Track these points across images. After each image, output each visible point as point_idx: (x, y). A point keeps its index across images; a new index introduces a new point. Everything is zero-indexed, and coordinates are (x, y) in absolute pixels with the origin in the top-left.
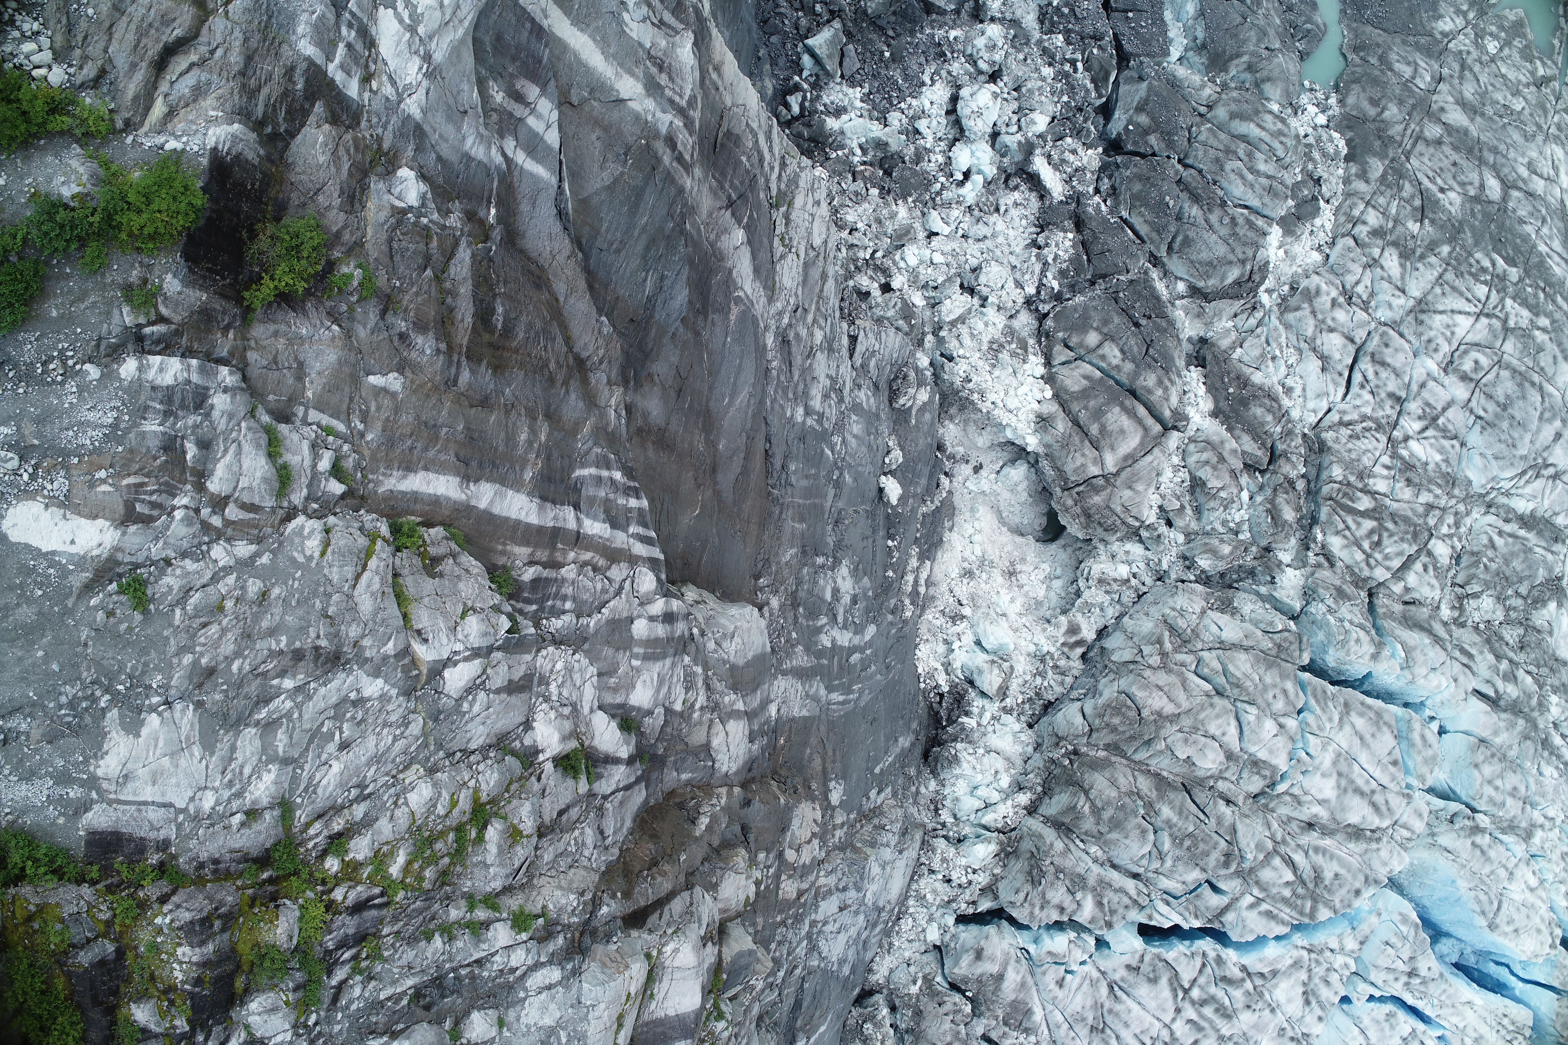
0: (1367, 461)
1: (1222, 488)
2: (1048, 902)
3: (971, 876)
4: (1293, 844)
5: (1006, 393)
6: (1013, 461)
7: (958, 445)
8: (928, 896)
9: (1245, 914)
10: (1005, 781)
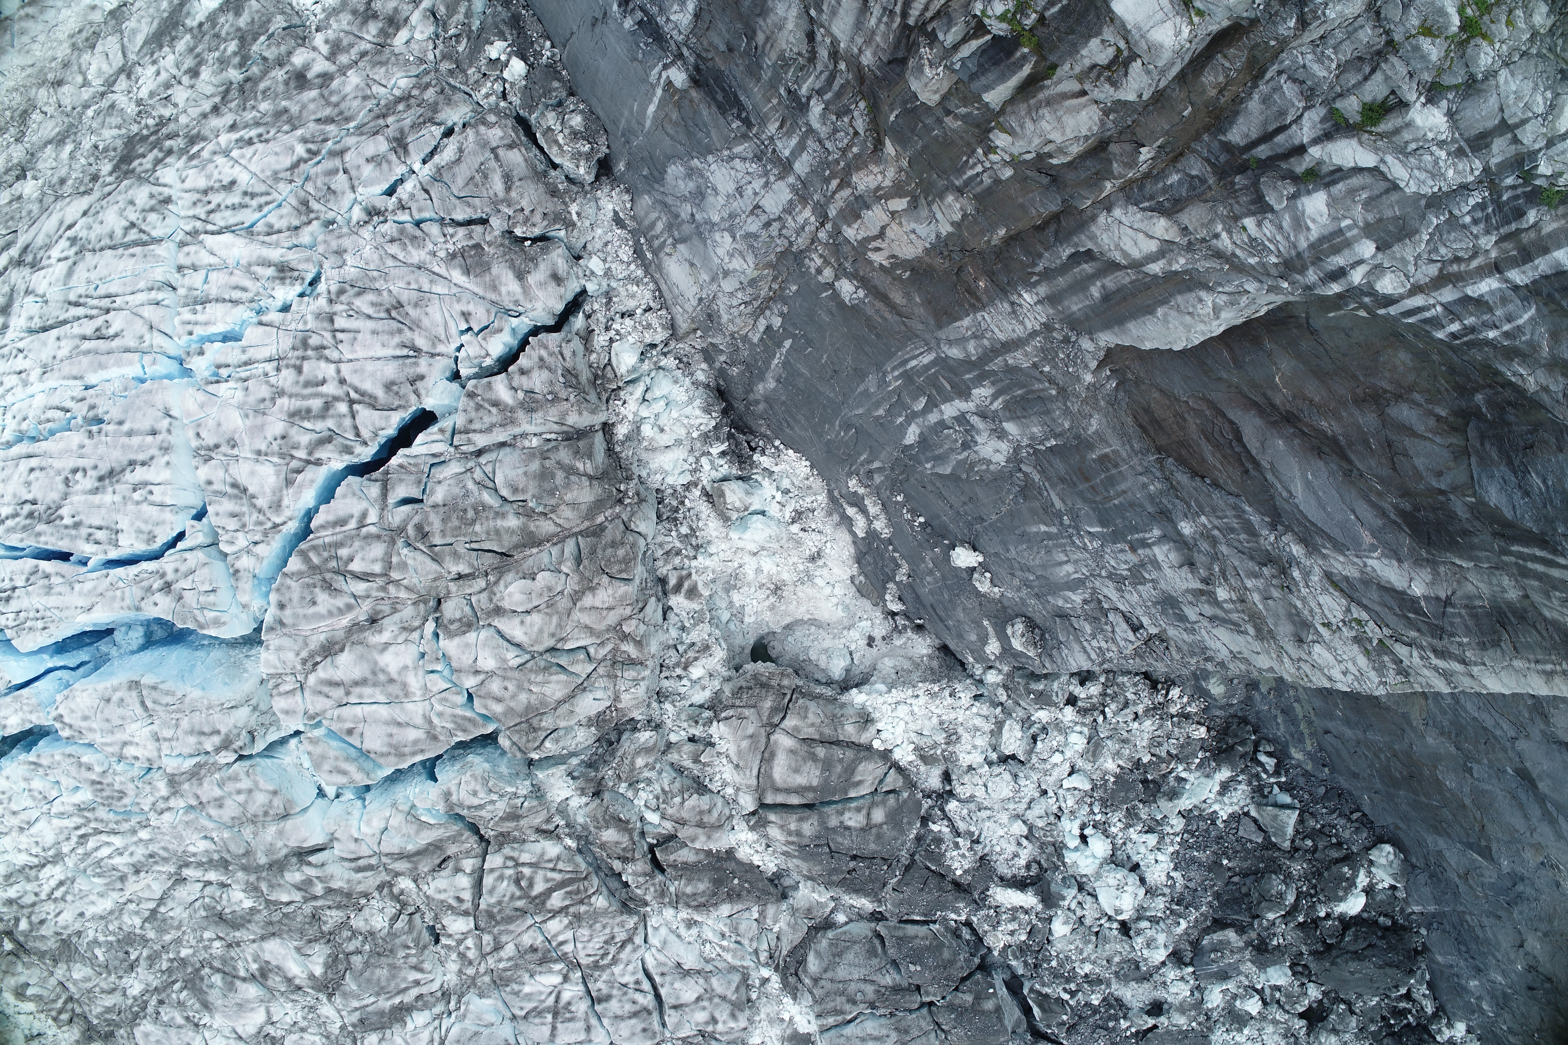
0: (584, 932)
1: (682, 803)
2: (540, 368)
3: (612, 334)
4: (375, 594)
5: (913, 714)
6: (848, 671)
7: (905, 643)
8: (635, 288)
9: (364, 504)
10: (647, 430)
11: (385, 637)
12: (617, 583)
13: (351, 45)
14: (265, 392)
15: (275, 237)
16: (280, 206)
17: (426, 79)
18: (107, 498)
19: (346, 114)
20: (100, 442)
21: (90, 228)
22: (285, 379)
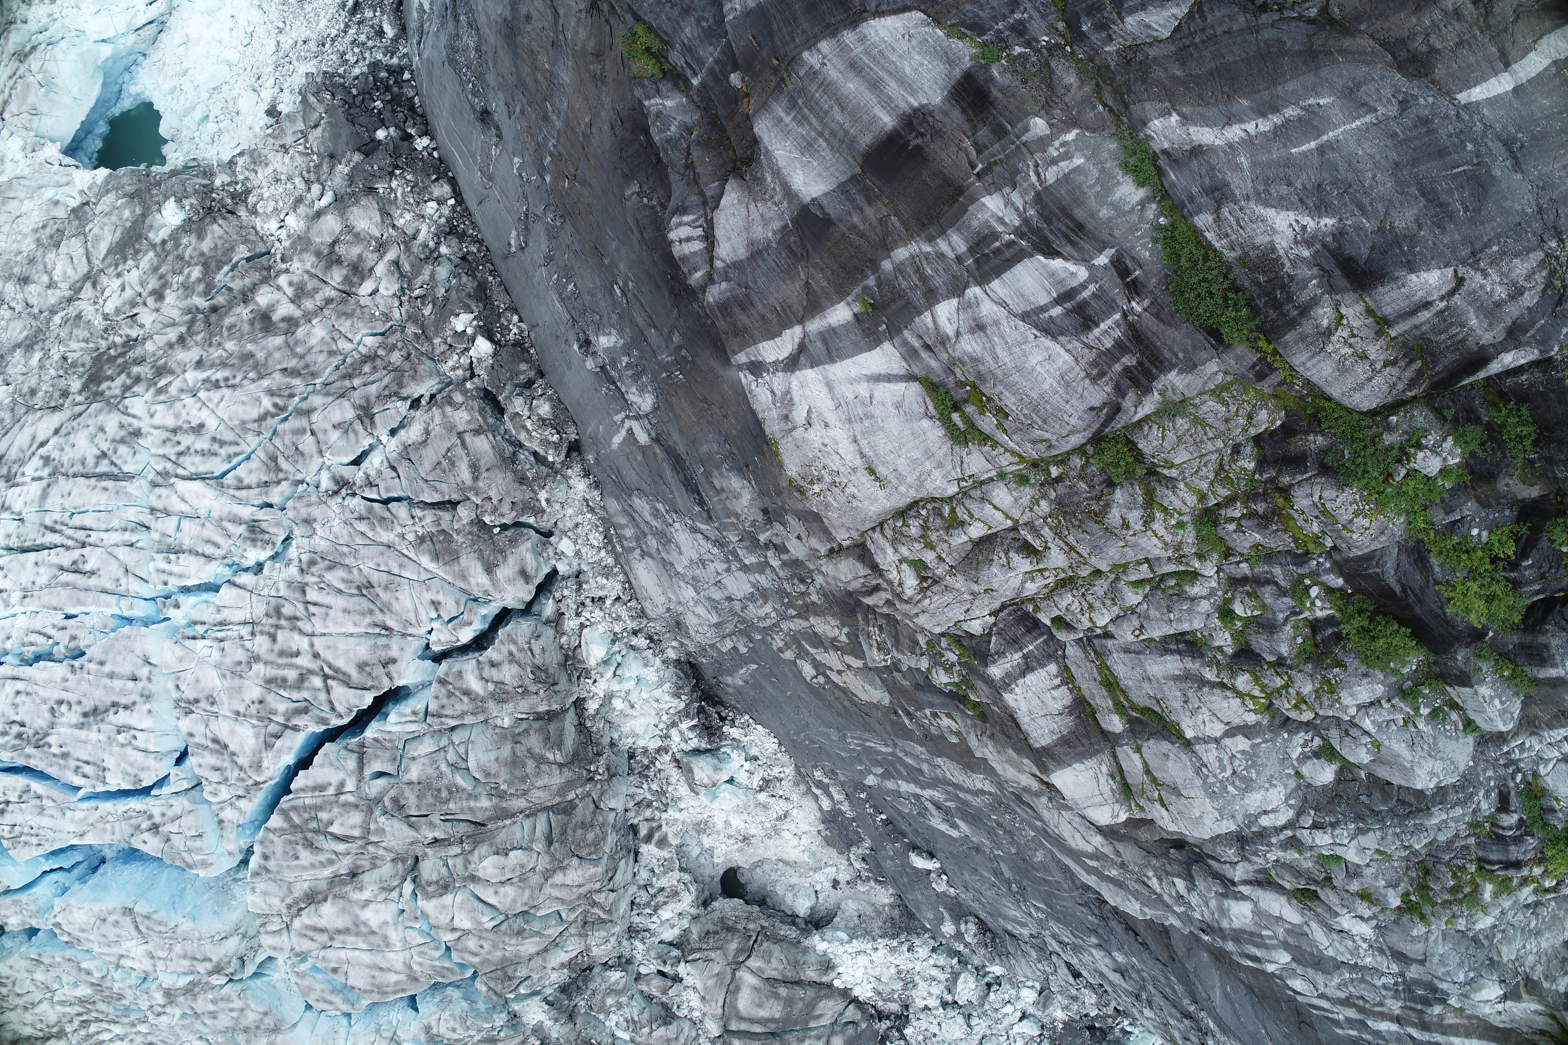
1: (651, 1033)
2: (510, 662)
3: (582, 619)
4: (355, 852)
5: (872, 961)
6: (812, 909)
7: (868, 891)
8: (605, 581)
9: (341, 775)
10: (617, 703)
11: (366, 895)
12: (586, 865)
13: (316, 290)
14: (241, 655)
15: (244, 493)
16: (248, 458)
17: (392, 340)
18: (93, 735)
19: (312, 368)
20: (83, 679)
21: (62, 450)
22: (260, 645)
